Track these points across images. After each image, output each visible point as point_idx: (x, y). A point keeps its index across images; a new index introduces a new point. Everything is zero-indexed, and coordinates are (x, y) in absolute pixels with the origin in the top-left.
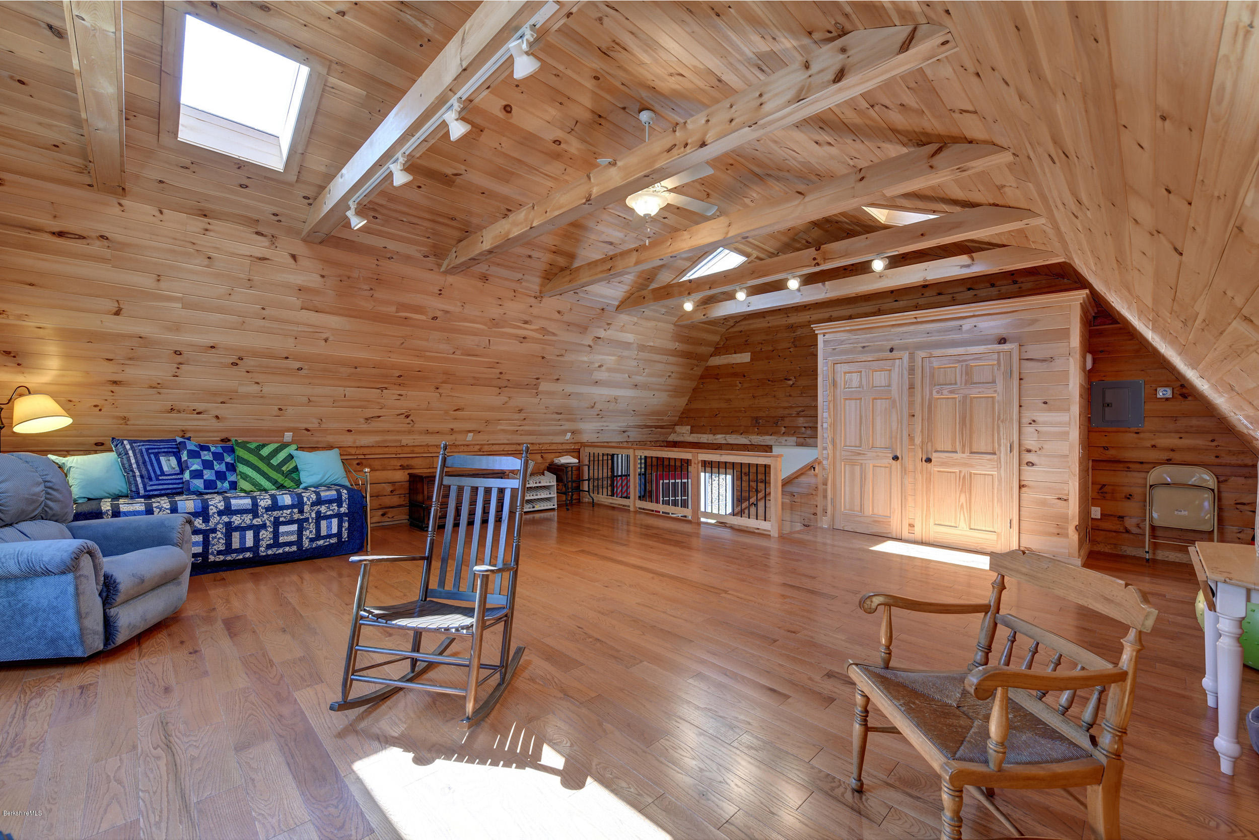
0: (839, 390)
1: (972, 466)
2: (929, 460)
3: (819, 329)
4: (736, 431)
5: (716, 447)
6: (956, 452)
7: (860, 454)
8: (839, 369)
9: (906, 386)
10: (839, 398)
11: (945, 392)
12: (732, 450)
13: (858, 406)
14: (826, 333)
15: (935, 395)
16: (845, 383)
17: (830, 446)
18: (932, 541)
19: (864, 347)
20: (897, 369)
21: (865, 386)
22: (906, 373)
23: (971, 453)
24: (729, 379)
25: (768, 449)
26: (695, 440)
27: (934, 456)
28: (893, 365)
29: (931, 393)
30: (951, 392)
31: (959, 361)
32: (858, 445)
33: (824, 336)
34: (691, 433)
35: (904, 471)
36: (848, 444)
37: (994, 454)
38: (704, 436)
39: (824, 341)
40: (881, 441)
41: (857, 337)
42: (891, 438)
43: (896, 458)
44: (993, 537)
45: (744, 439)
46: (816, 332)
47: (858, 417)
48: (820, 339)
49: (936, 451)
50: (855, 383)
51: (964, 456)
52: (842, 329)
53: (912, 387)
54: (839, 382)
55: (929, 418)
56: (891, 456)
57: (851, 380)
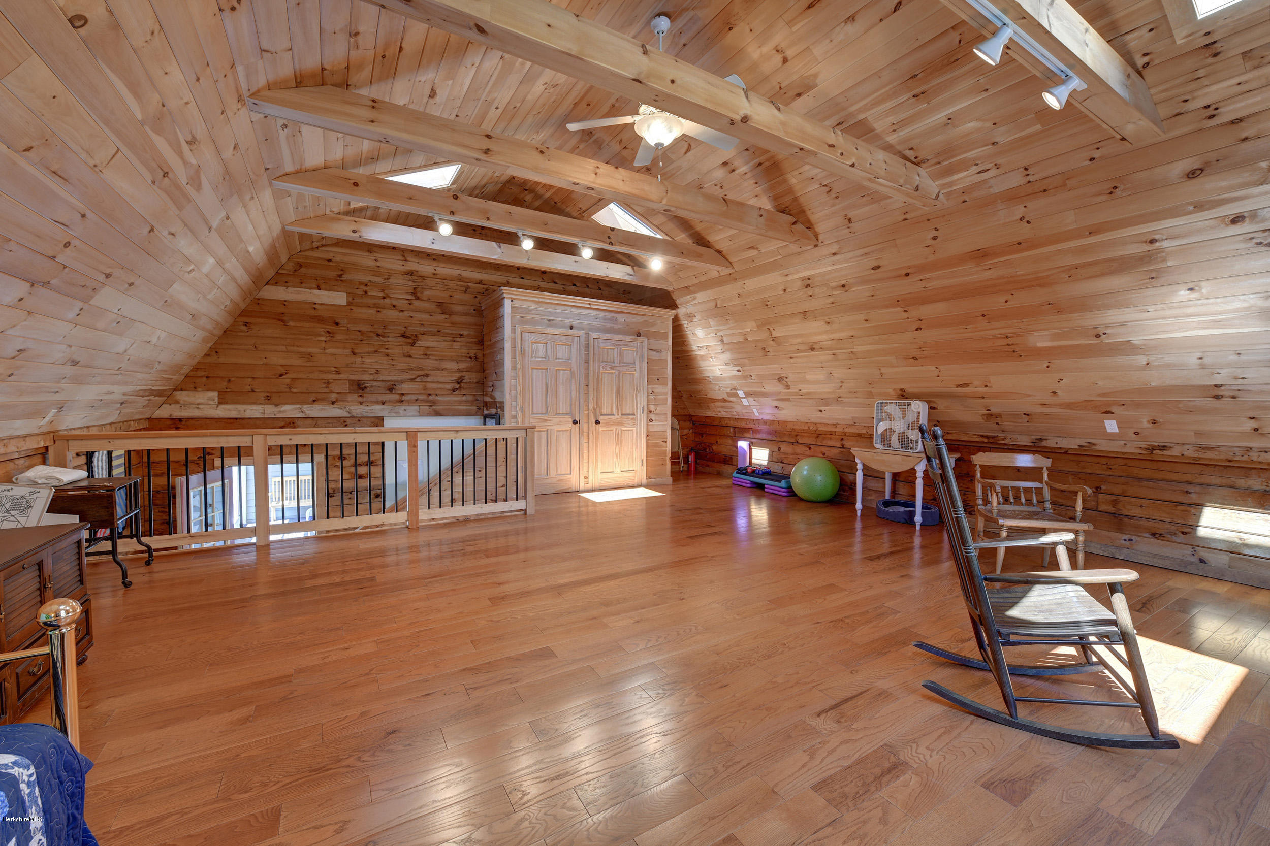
0: (527, 359)
1: (622, 424)
2: (597, 422)
3: (507, 292)
4: (323, 400)
5: (282, 424)
6: (613, 415)
7: (546, 420)
8: (527, 338)
9: (583, 361)
10: (527, 367)
11: (608, 368)
12: (316, 426)
13: (544, 375)
14: (515, 299)
15: (602, 370)
16: (533, 352)
17: (520, 415)
18: (599, 488)
19: (549, 320)
20: (575, 346)
21: (550, 356)
22: (583, 349)
23: (622, 415)
24: (307, 325)
25: (378, 422)
26: (234, 414)
27: (601, 419)
28: (573, 342)
29: (599, 368)
30: (611, 368)
31: (617, 345)
32: (544, 412)
33: (512, 301)
34: (220, 403)
35: (580, 431)
36: (535, 412)
37: (634, 415)
38: (255, 407)
39: (512, 307)
40: (563, 407)
41: (543, 309)
42: (571, 405)
43: (575, 422)
44: (632, 474)
45: (339, 411)
46: (505, 295)
47: (544, 387)
48: (507, 304)
49: (602, 415)
50: (541, 353)
51: (618, 417)
52: (532, 299)
53: (587, 362)
54: (527, 349)
55: (598, 388)
56: (571, 420)
57: (537, 350)
